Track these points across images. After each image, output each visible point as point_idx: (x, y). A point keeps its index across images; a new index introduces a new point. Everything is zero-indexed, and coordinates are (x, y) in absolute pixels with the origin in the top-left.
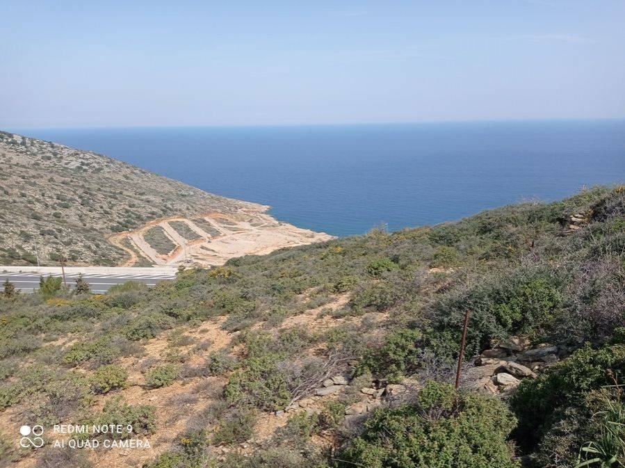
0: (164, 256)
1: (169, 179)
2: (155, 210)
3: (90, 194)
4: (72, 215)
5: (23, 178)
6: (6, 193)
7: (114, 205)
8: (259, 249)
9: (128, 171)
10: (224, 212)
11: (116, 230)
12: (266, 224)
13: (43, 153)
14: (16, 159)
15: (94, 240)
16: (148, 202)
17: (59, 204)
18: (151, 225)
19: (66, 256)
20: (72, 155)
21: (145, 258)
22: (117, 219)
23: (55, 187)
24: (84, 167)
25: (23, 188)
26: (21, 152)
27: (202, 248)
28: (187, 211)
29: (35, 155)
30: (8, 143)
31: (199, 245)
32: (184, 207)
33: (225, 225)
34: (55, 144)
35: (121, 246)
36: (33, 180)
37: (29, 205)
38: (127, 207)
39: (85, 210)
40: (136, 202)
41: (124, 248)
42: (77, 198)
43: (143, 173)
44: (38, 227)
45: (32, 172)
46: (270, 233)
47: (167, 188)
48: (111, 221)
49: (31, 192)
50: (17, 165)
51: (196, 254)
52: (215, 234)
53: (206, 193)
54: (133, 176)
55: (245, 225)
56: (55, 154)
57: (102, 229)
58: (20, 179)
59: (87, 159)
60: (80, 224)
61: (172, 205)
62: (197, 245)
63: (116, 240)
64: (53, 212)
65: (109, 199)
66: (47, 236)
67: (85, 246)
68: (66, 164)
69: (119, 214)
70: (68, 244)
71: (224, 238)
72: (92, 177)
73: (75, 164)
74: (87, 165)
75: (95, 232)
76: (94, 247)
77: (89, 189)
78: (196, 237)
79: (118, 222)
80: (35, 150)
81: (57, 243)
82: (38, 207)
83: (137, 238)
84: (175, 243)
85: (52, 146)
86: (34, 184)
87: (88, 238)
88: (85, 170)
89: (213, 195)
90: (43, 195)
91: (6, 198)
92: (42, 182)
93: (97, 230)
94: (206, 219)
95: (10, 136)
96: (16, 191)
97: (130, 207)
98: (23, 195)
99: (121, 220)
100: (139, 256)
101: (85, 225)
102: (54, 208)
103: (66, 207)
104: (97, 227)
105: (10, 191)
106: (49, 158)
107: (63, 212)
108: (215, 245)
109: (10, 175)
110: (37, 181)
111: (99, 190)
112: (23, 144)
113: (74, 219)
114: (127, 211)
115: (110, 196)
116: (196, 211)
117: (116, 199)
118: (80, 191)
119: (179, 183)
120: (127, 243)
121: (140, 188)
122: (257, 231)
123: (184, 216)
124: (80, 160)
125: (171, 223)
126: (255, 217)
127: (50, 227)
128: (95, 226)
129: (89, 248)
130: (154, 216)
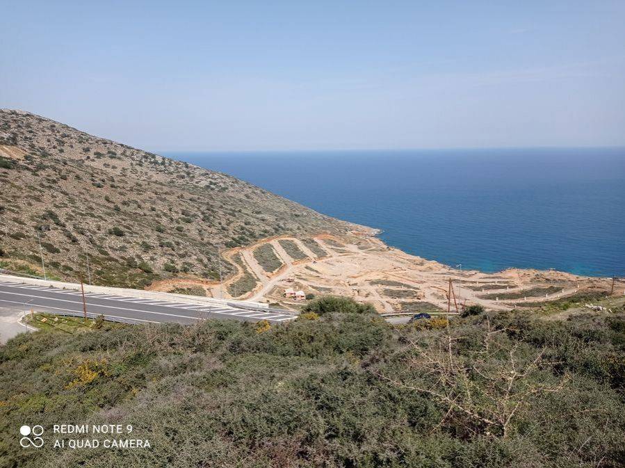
0: (269, 274)
1: (286, 200)
2: (268, 228)
3: (212, 211)
4: (192, 230)
5: (156, 194)
6: (139, 206)
7: (232, 222)
8: (363, 273)
9: (250, 191)
10: (333, 234)
11: (229, 246)
12: (374, 248)
13: (179, 172)
14: (155, 177)
15: (207, 253)
16: (263, 220)
17: (183, 219)
18: (262, 242)
19: (178, 267)
20: (203, 175)
21: (250, 274)
22: (232, 236)
23: (183, 203)
24: (212, 186)
25: (154, 203)
26: (160, 171)
27: (307, 268)
28: (297, 231)
29: (171, 174)
30: (151, 163)
31: (304, 265)
32: (295, 226)
33: (333, 247)
34: (190, 165)
35: (231, 261)
36: (164, 196)
37: (157, 219)
38: (243, 225)
39: (205, 225)
40: (252, 220)
41: (234, 264)
42: (199, 214)
43: (263, 193)
44: (159, 238)
45: (166, 189)
46: (377, 257)
47: (283, 208)
48: (226, 236)
49: (160, 207)
50: (156, 182)
51: (299, 274)
52: (321, 254)
53: (319, 215)
54: (252, 196)
55: (353, 248)
56: (188, 174)
57: (217, 244)
58: (154, 195)
59: (215, 179)
60: (199, 238)
61: (285, 224)
62: (303, 265)
63: (228, 255)
64: (177, 225)
65: (228, 216)
66: (166, 248)
67: (198, 260)
68: (197, 183)
69: (234, 230)
70: (182, 256)
71: (329, 259)
72: (217, 195)
73: (204, 183)
74: (215, 184)
75: (211, 247)
76: (206, 261)
77: (212, 206)
78: (303, 257)
79: (233, 239)
80: (172, 169)
81: (173, 255)
82: (164, 221)
83: (247, 255)
84: (281, 261)
85: (187, 167)
86: (165, 199)
87: (202, 252)
88: (212, 189)
89: (325, 217)
90: (170, 210)
91: (139, 211)
92: (171, 198)
93: (212, 245)
94: (316, 239)
95: (154, 156)
96: (148, 205)
97: (246, 224)
98: (153, 209)
99: (236, 237)
100: (246, 272)
101: (203, 239)
102: (178, 222)
103: (189, 222)
104: (214, 242)
105: (143, 205)
106: (183, 177)
107: (185, 226)
108: (319, 266)
109: (145, 190)
110: (168, 197)
111: (221, 207)
112: (163, 163)
113: (194, 233)
114: (242, 229)
115: (230, 214)
116: (306, 231)
117: (235, 216)
118: (204, 208)
119: (295, 203)
120: (237, 259)
121: (258, 207)
122: (364, 254)
123: (294, 236)
124: (210, 180)
125: (281, 242)
126: (365, 240)
127: (170, 240)
128: (211, 241)
129: (201, 261)
130: (266, 234)
